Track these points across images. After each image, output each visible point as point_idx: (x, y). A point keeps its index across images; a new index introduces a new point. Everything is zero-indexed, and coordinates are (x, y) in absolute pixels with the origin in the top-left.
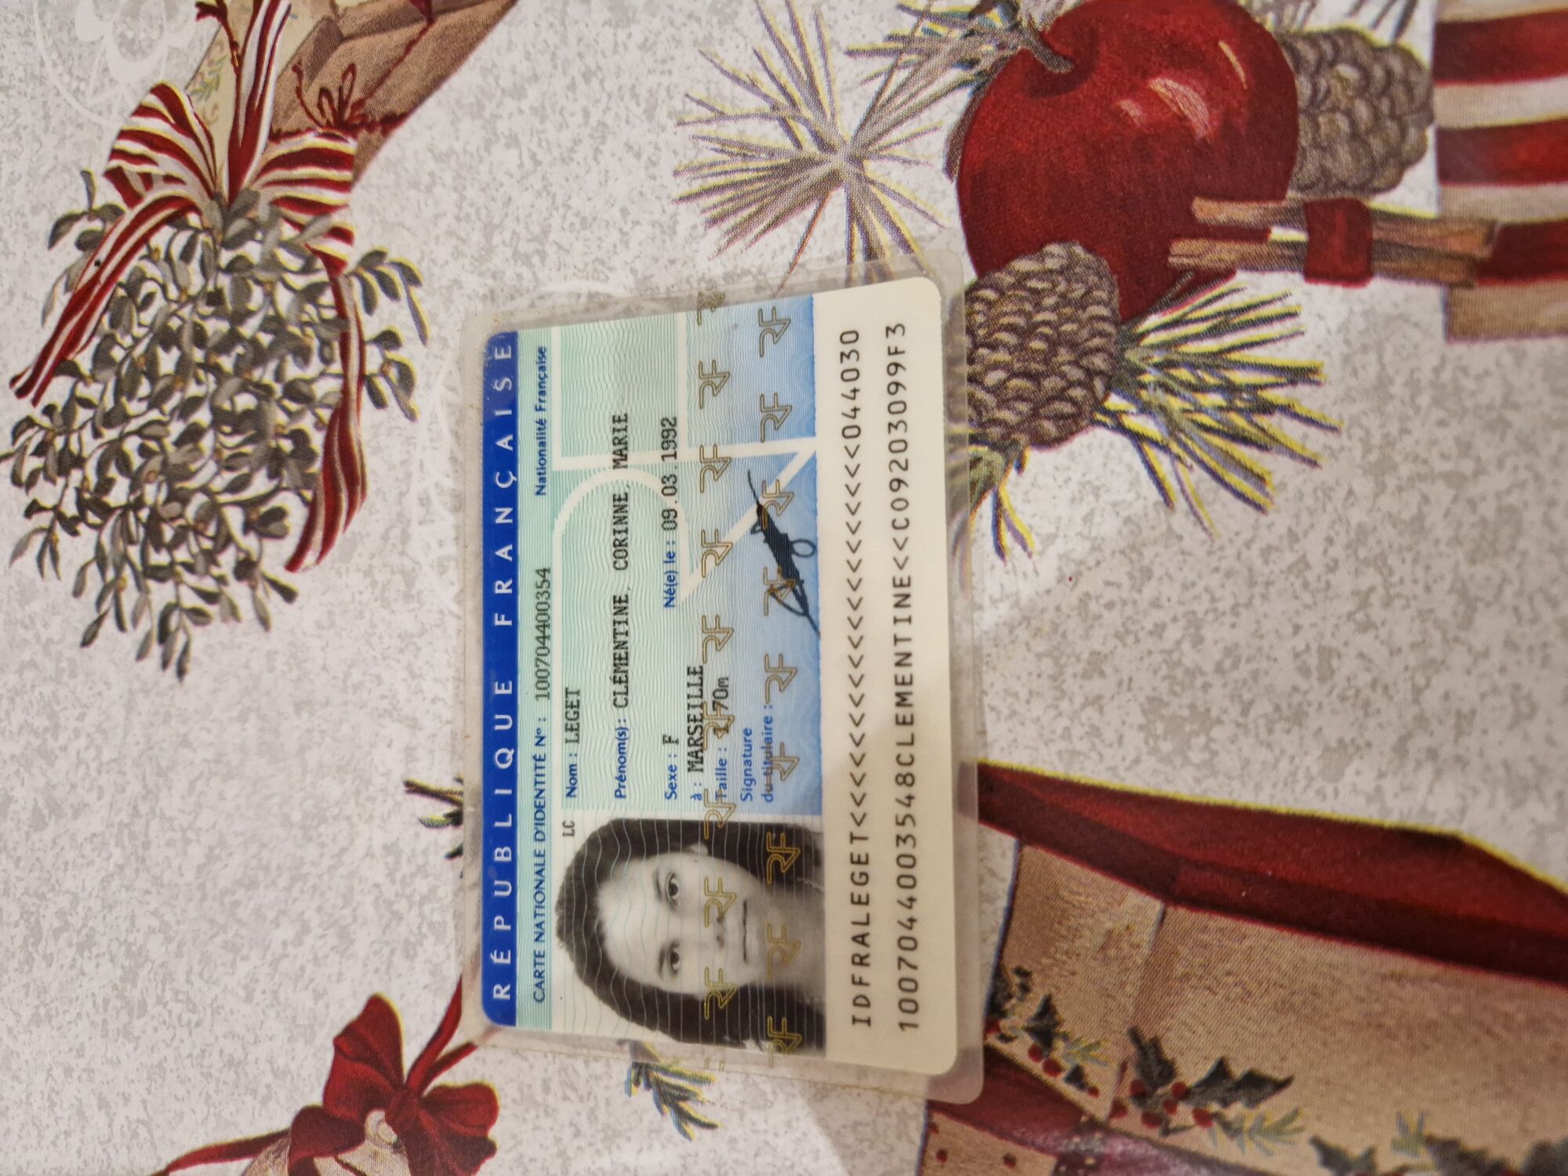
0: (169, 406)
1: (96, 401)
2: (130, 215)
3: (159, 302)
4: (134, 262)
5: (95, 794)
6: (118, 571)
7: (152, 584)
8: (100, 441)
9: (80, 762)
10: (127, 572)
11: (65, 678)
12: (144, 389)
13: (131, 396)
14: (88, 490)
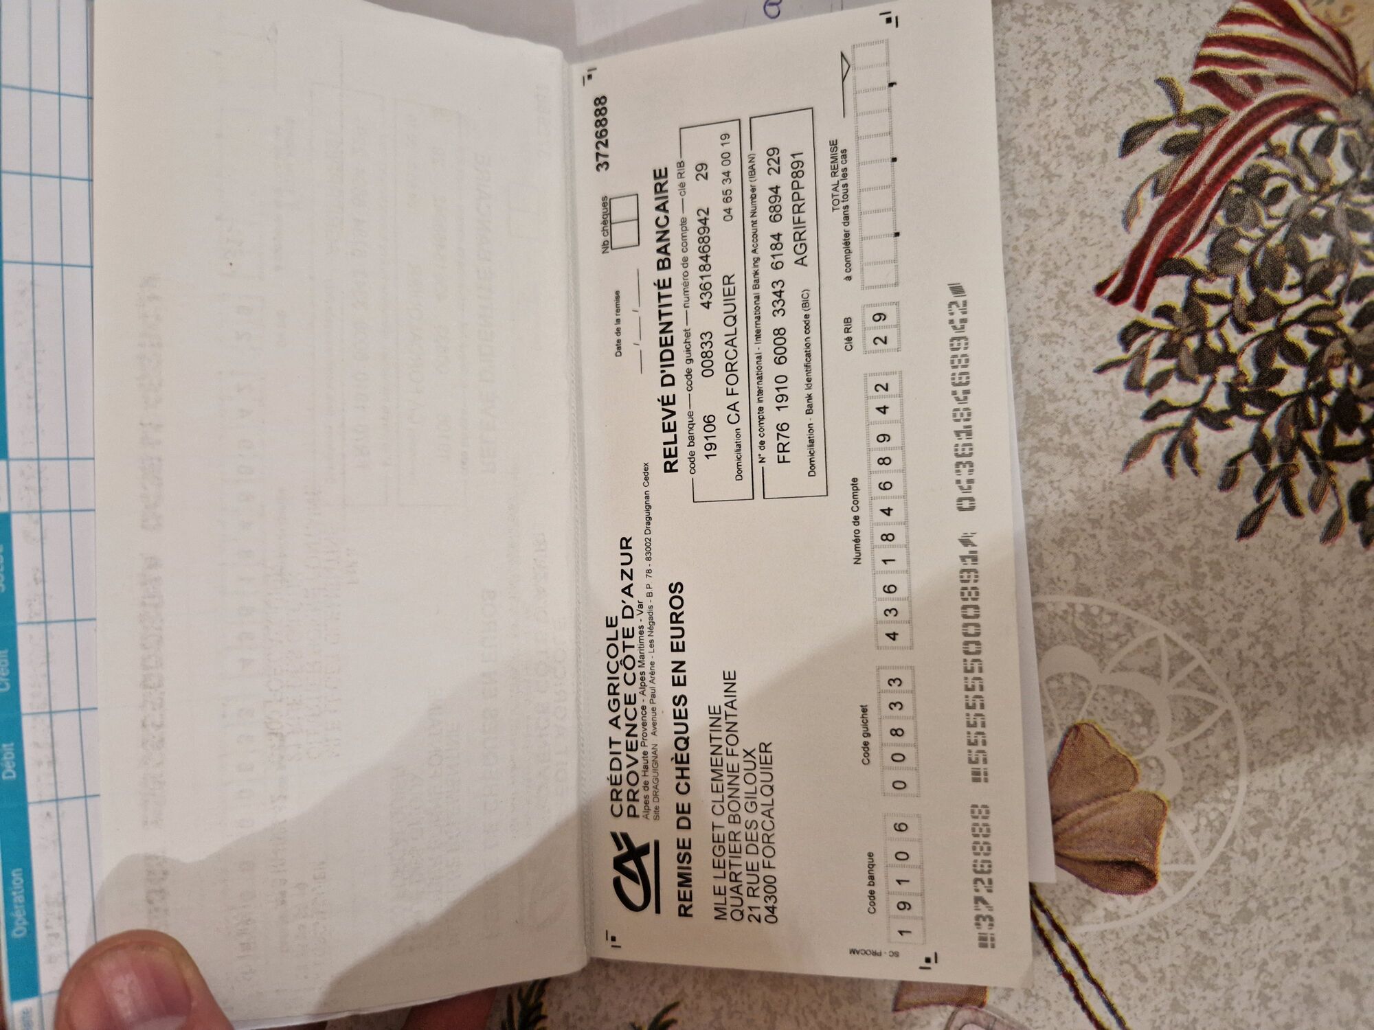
0: (1332, 289)
1: (1229, 295)
2: (1235, 117)
3: (1292, 194)
4: (1250, 161)
5: (1274, 690)
6: (1287, 456)
7: (1337, 467)
8: (1249, 336)
9: (1242, 661)
10: (1301, 457)
11: (1208, 581)
12: (1292, 276)
13: (1277, 287)
14: (1246, 383)
